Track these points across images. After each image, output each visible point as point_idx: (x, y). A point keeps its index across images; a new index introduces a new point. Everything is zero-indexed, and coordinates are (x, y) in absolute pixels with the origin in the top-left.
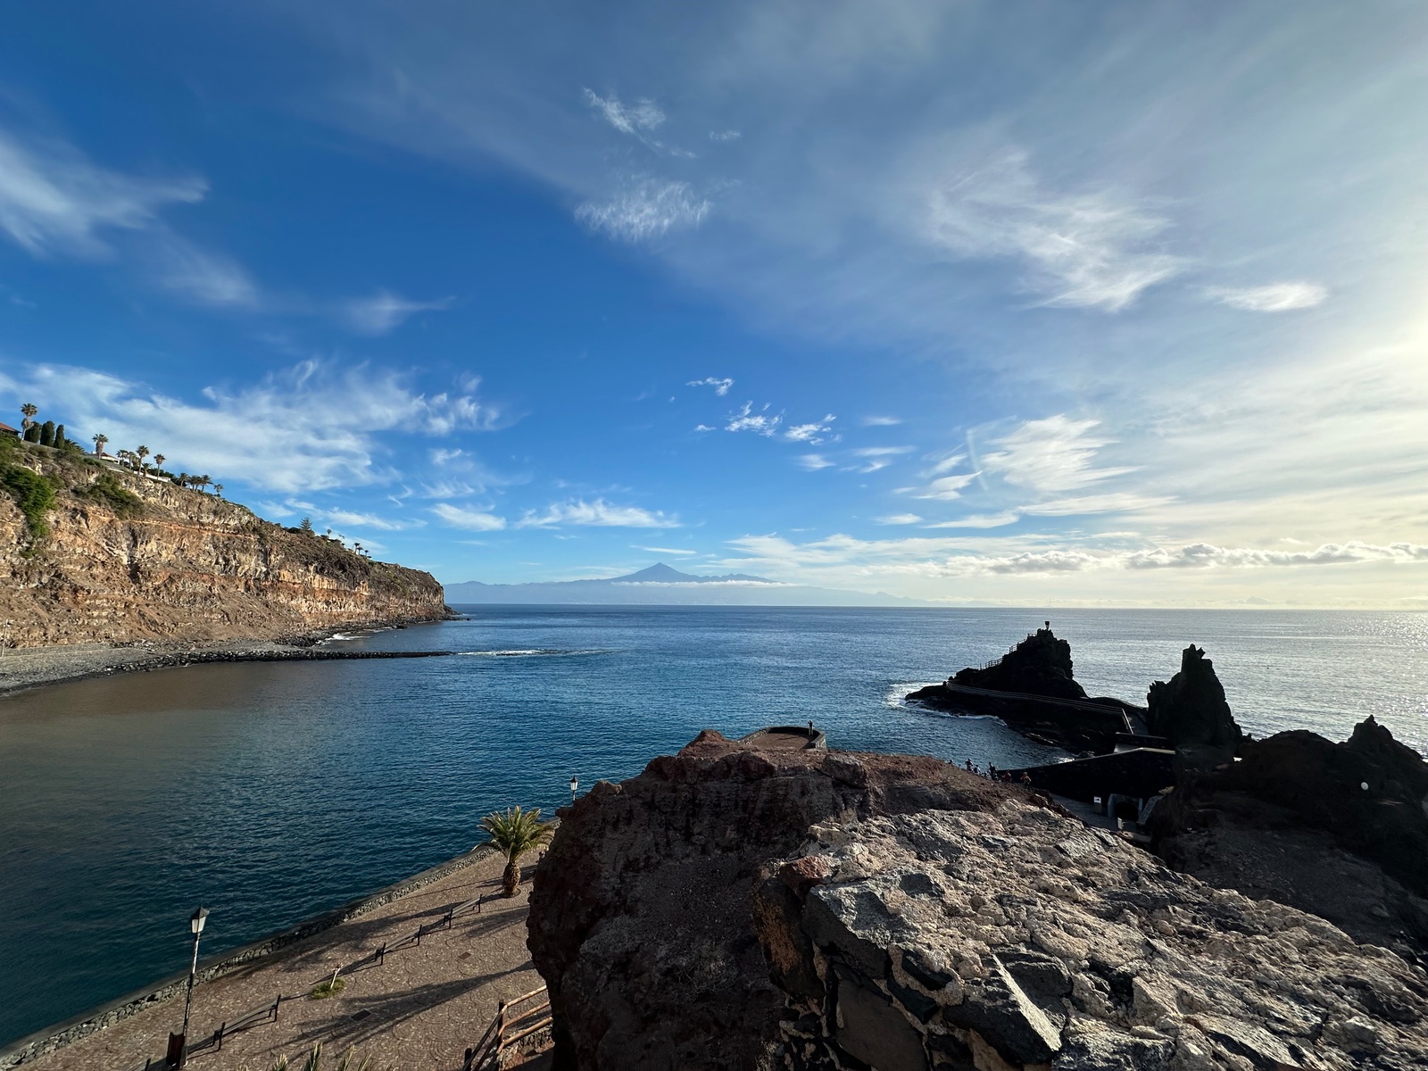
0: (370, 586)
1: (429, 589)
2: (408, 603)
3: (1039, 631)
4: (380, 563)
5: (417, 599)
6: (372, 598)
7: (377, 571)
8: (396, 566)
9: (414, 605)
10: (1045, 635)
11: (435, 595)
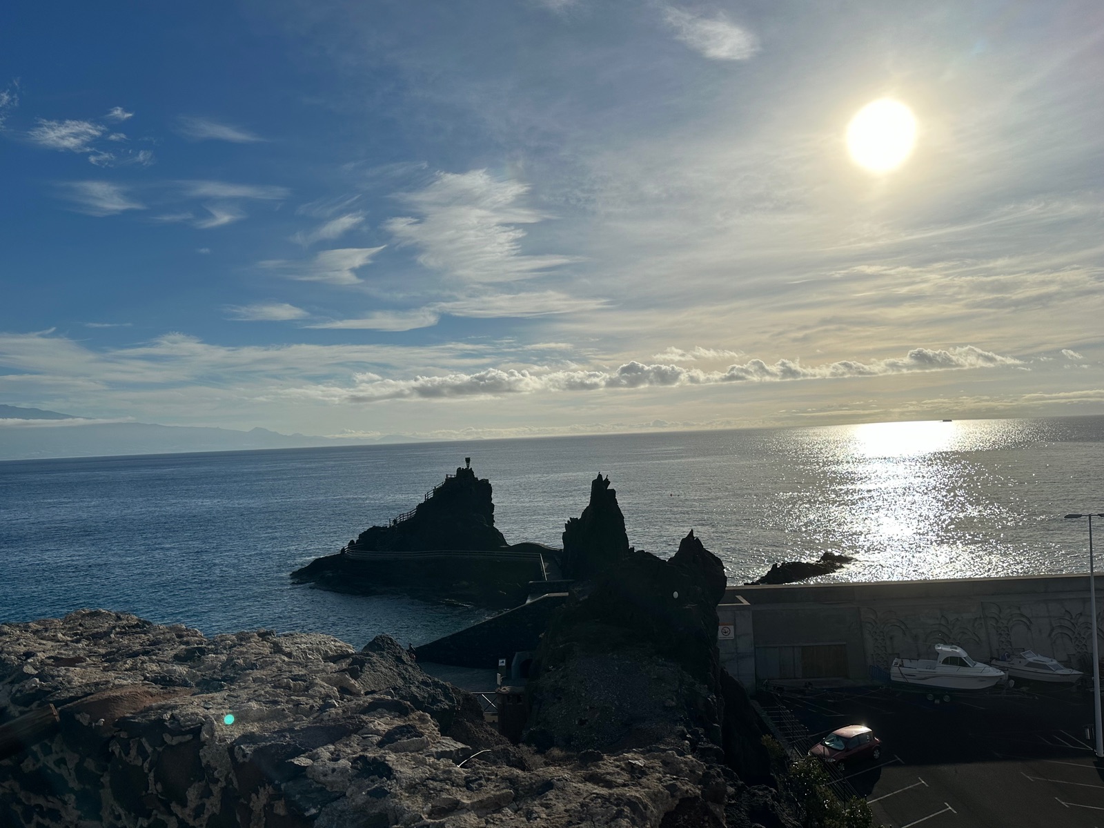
3: (459, 470)
10: (465, 475)
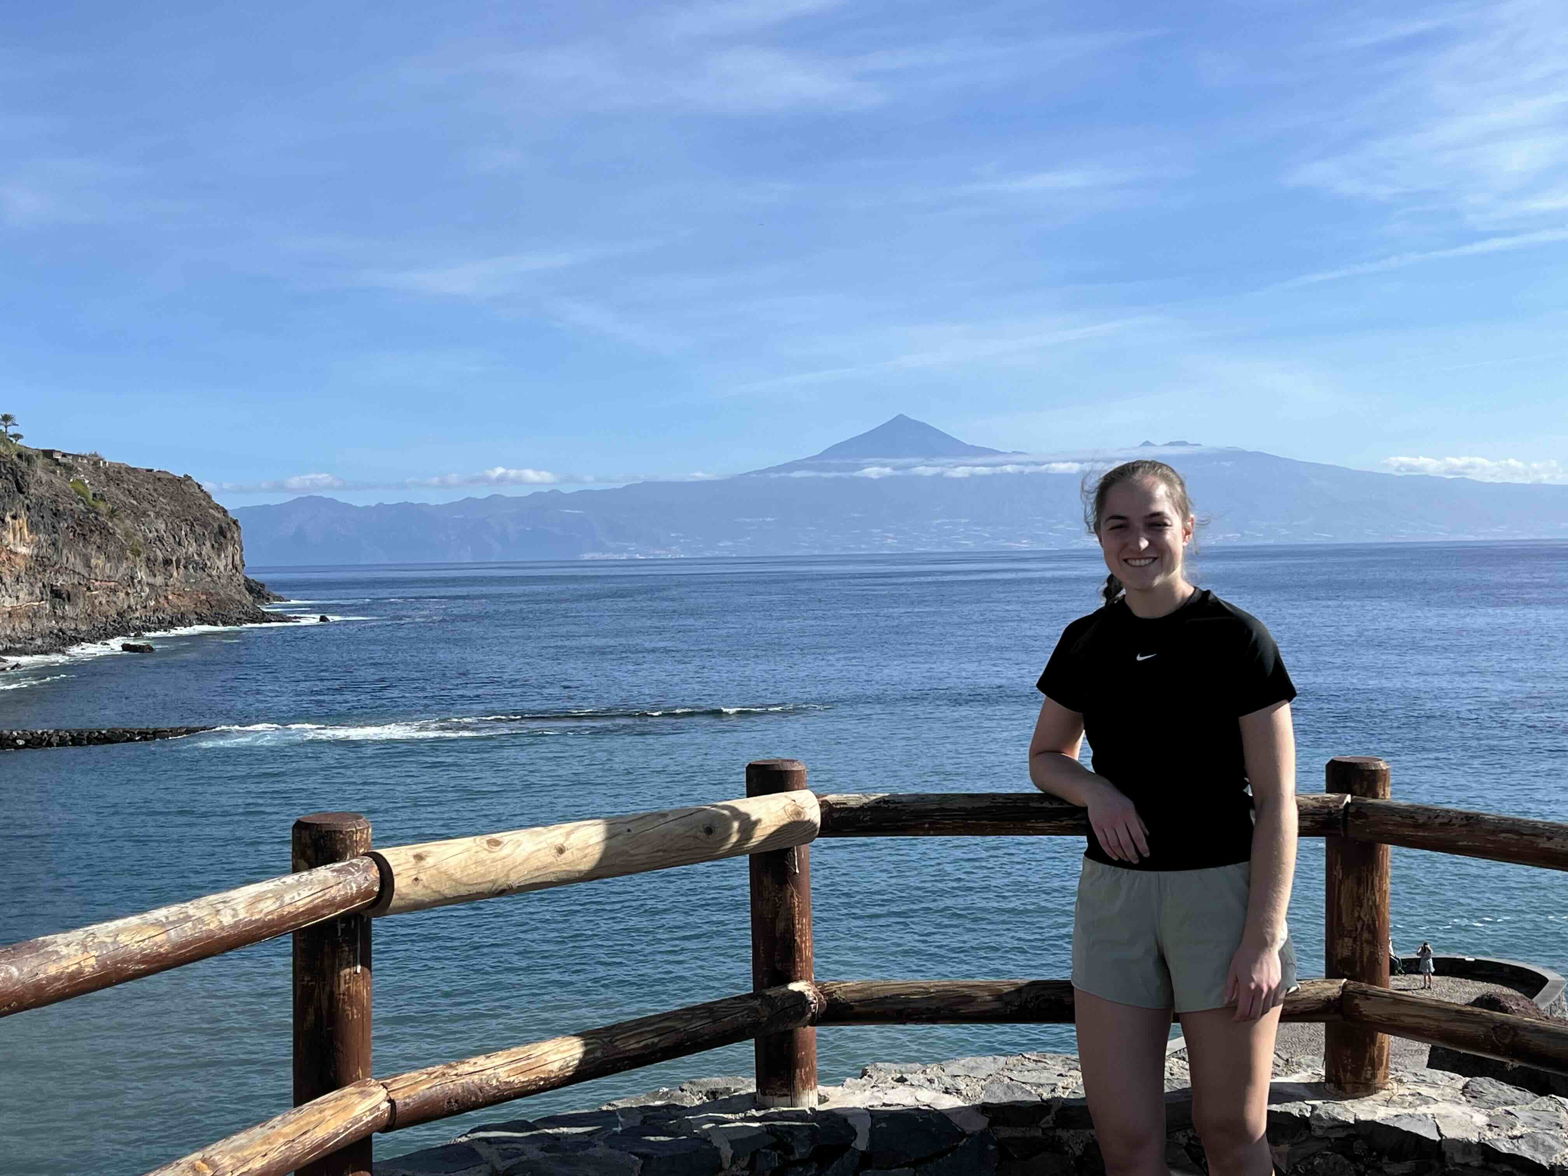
0: (33, 527)
1: (197, 528)
2: (141, 574)
4: (48, 454)
5: (167, 562)
6: (40, 562)
7: (45, 478)
8: (95, 462)
9: (159, 580)
11: (219, 549)
